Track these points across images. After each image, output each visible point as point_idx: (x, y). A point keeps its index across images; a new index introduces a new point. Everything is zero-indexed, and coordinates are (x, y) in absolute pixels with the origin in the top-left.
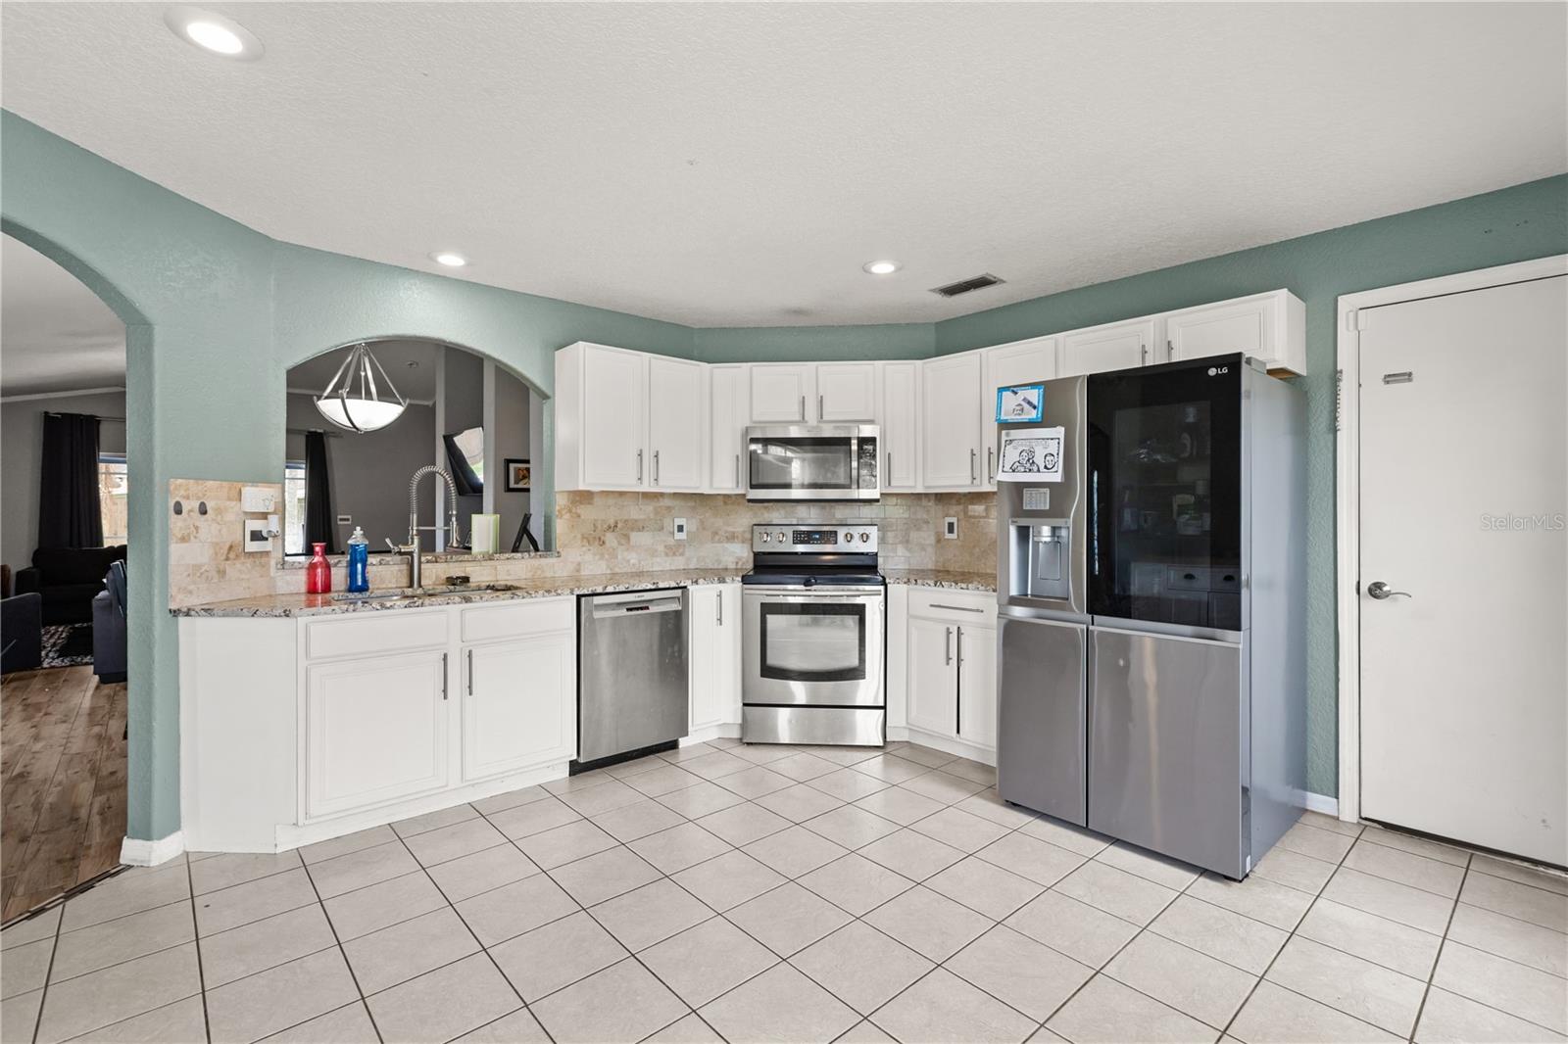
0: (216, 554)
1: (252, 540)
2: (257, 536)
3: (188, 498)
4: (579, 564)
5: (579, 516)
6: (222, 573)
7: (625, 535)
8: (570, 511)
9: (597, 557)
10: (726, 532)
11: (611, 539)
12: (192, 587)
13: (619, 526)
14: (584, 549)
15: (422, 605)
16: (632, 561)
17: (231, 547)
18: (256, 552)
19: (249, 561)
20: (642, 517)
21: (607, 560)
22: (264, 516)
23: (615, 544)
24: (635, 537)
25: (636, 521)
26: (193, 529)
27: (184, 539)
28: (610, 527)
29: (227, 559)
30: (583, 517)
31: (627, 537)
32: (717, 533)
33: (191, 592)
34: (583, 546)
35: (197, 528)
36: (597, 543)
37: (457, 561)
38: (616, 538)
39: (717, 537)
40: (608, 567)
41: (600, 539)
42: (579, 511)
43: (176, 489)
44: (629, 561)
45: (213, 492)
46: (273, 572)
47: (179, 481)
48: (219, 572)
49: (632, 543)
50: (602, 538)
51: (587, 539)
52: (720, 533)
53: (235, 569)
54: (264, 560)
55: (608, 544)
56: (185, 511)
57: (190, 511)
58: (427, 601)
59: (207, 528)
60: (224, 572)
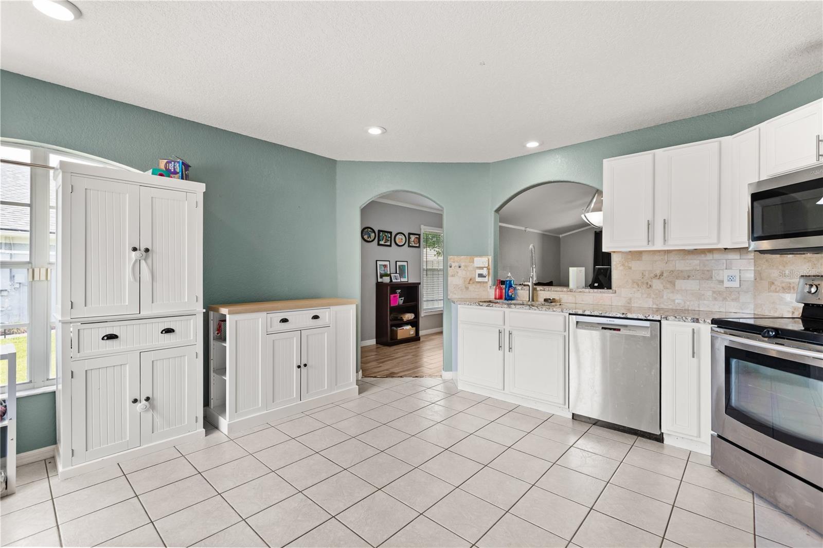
0: (465, 281)
1: (479, 277)
2: (481, 275)
3: (454, 262)
4: (630, 299)
5: (630, 268)
6: (467, 288)
7: (670, 282)
8: (623, 265)
9: (645, 296)
10: (782, 282)
11: (657, 284)
12: (455, 292)
13: (665, 275)
14: (634, 289)
15: (492, 306)
16: (677, 301)
17: (471, 279)
18: (481, 282)
19: (478, 285)
20: (688, 268)
21: (653, 299)
22: (482, 268)
23: (661, 287)
24: (679, 284)
25: (682, 271)
26: (456, 272)
27: (452, 276)
28: (656, 276)
29: (469, 283)
30: (632, 269)
31: (673, 284)
32: (773, 283)
33: (455, 294)
34: (633, 288)
35: (457, 272)
36: (645, 286)
37: (554, 291)
38: (662, 283)
39: (773, 287)
40: (654, 303)
41: (647, 283)
42: (630, 265)
43: (450, 259)
44: (674, 301)
45: (463, 260)
46: (489, 289)
47: (451, 257)
48: (466, 288)
49: (677, 288)
50: (649, 283)
51: (637, 284)
52: (776, 283)
53: (471, 287)
54: (485, 285)
55: (654, 287)
56: (453, 266)
57: (455, 266)
58: (494, 305)
59: (461, 273)
60: (468, 288)
